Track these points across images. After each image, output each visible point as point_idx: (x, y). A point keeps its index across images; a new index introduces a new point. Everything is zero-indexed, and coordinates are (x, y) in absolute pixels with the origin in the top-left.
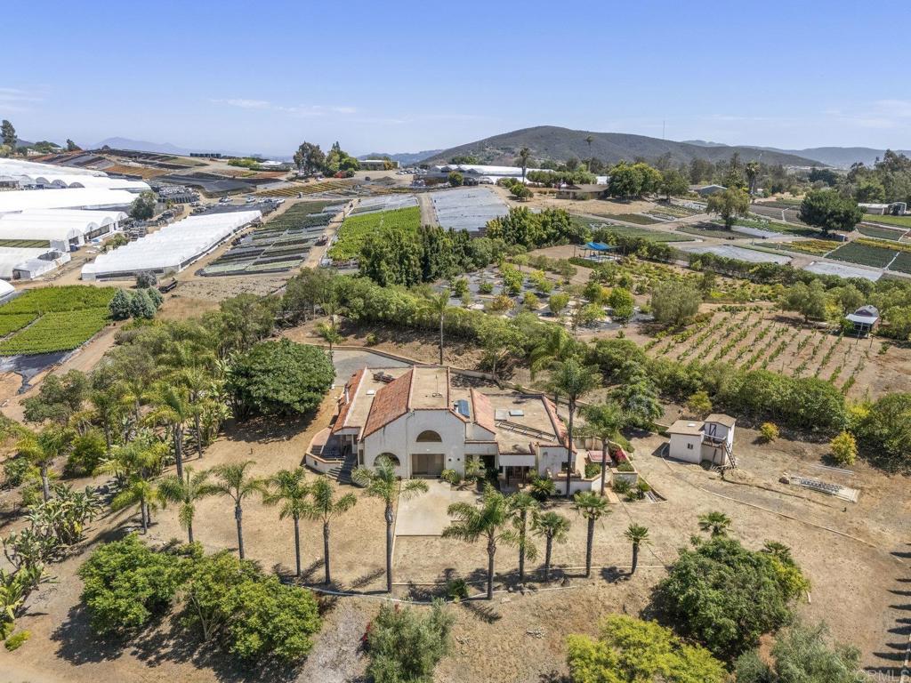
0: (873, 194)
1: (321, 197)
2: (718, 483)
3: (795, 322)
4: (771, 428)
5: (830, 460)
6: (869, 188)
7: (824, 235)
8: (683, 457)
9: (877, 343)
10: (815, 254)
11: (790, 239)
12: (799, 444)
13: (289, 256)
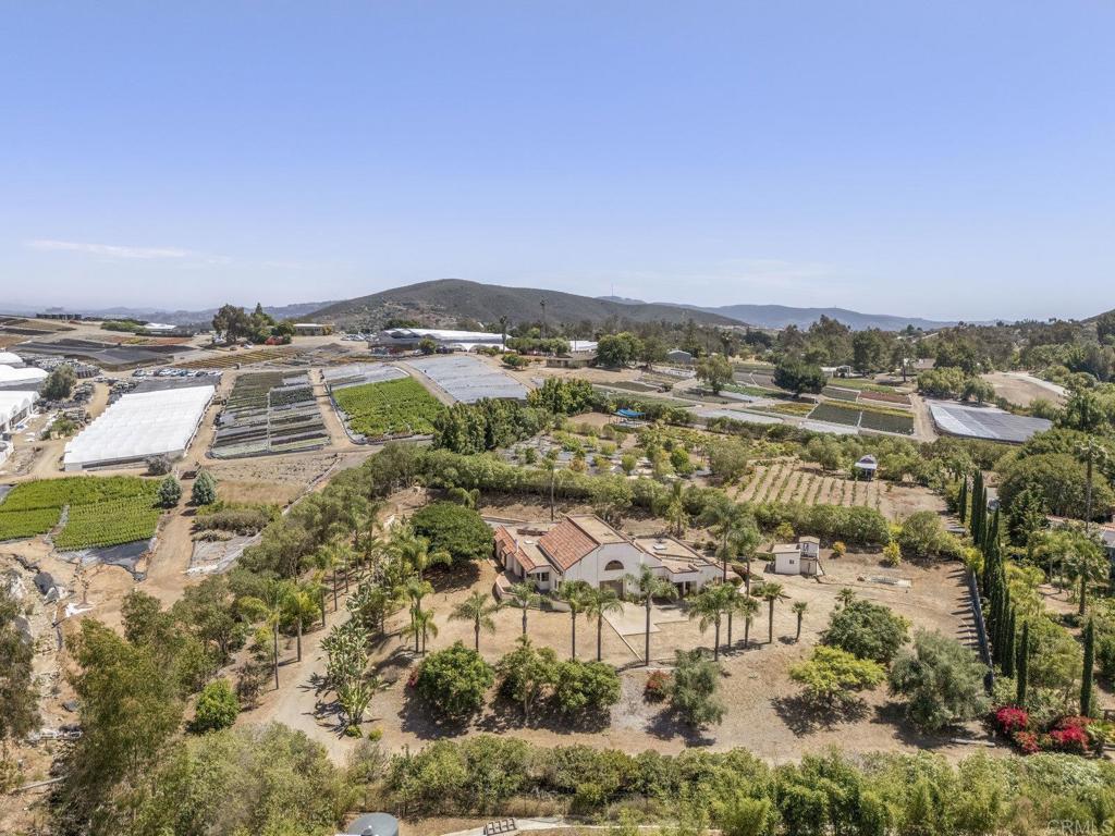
0: (820, 358)
1: (262, 368)
2: (817, 585)
3: (817, 472)
4: (840, 545)
5: (886, 564)
6: (816, 352)
7: (795, 398)
8: (787, 571)
9: (883, 485)
10: (798, 415)
11: (772, 402)
12: (862, 555)
13: (307, 434)
